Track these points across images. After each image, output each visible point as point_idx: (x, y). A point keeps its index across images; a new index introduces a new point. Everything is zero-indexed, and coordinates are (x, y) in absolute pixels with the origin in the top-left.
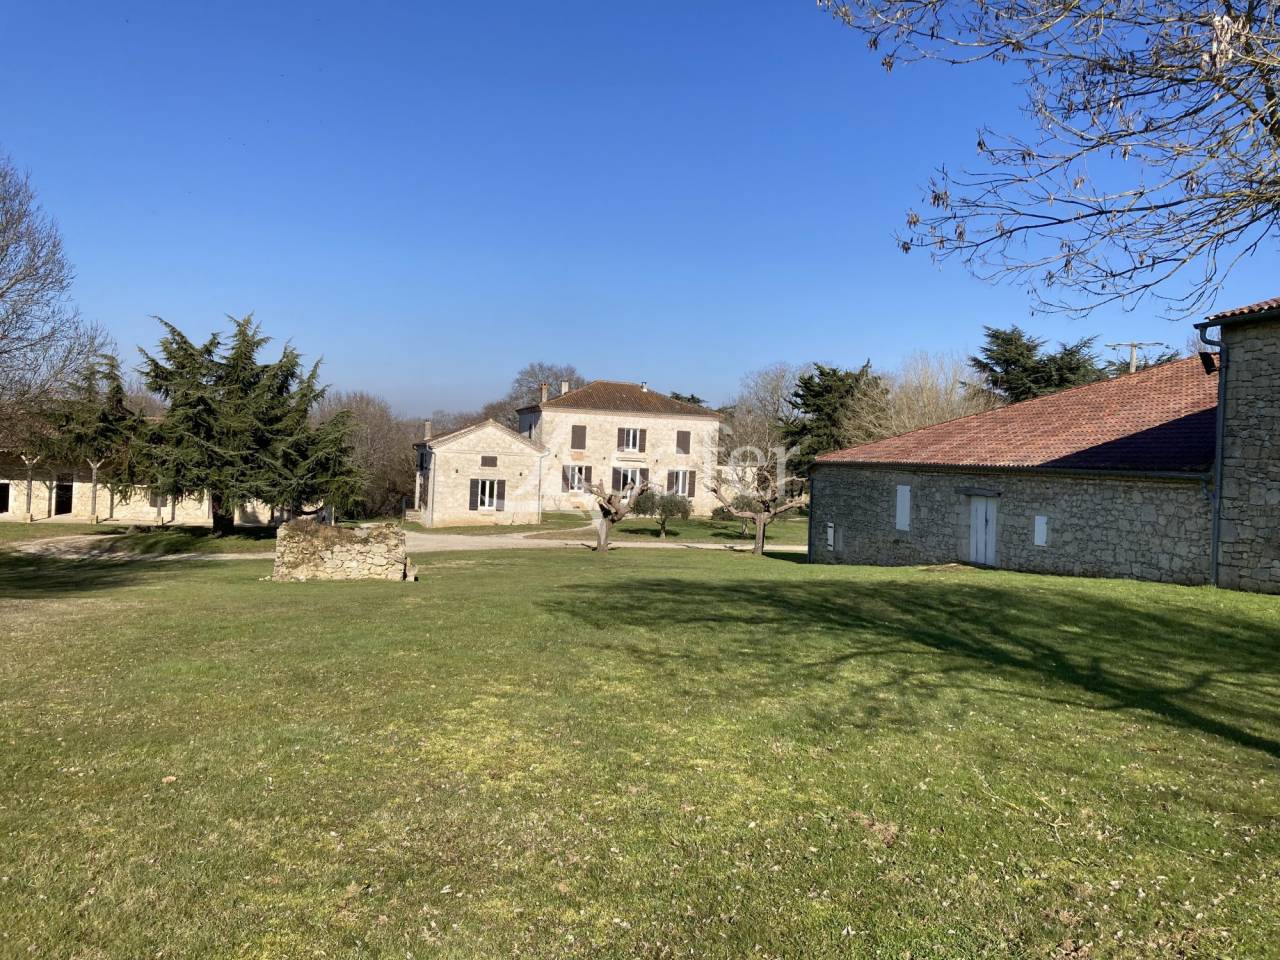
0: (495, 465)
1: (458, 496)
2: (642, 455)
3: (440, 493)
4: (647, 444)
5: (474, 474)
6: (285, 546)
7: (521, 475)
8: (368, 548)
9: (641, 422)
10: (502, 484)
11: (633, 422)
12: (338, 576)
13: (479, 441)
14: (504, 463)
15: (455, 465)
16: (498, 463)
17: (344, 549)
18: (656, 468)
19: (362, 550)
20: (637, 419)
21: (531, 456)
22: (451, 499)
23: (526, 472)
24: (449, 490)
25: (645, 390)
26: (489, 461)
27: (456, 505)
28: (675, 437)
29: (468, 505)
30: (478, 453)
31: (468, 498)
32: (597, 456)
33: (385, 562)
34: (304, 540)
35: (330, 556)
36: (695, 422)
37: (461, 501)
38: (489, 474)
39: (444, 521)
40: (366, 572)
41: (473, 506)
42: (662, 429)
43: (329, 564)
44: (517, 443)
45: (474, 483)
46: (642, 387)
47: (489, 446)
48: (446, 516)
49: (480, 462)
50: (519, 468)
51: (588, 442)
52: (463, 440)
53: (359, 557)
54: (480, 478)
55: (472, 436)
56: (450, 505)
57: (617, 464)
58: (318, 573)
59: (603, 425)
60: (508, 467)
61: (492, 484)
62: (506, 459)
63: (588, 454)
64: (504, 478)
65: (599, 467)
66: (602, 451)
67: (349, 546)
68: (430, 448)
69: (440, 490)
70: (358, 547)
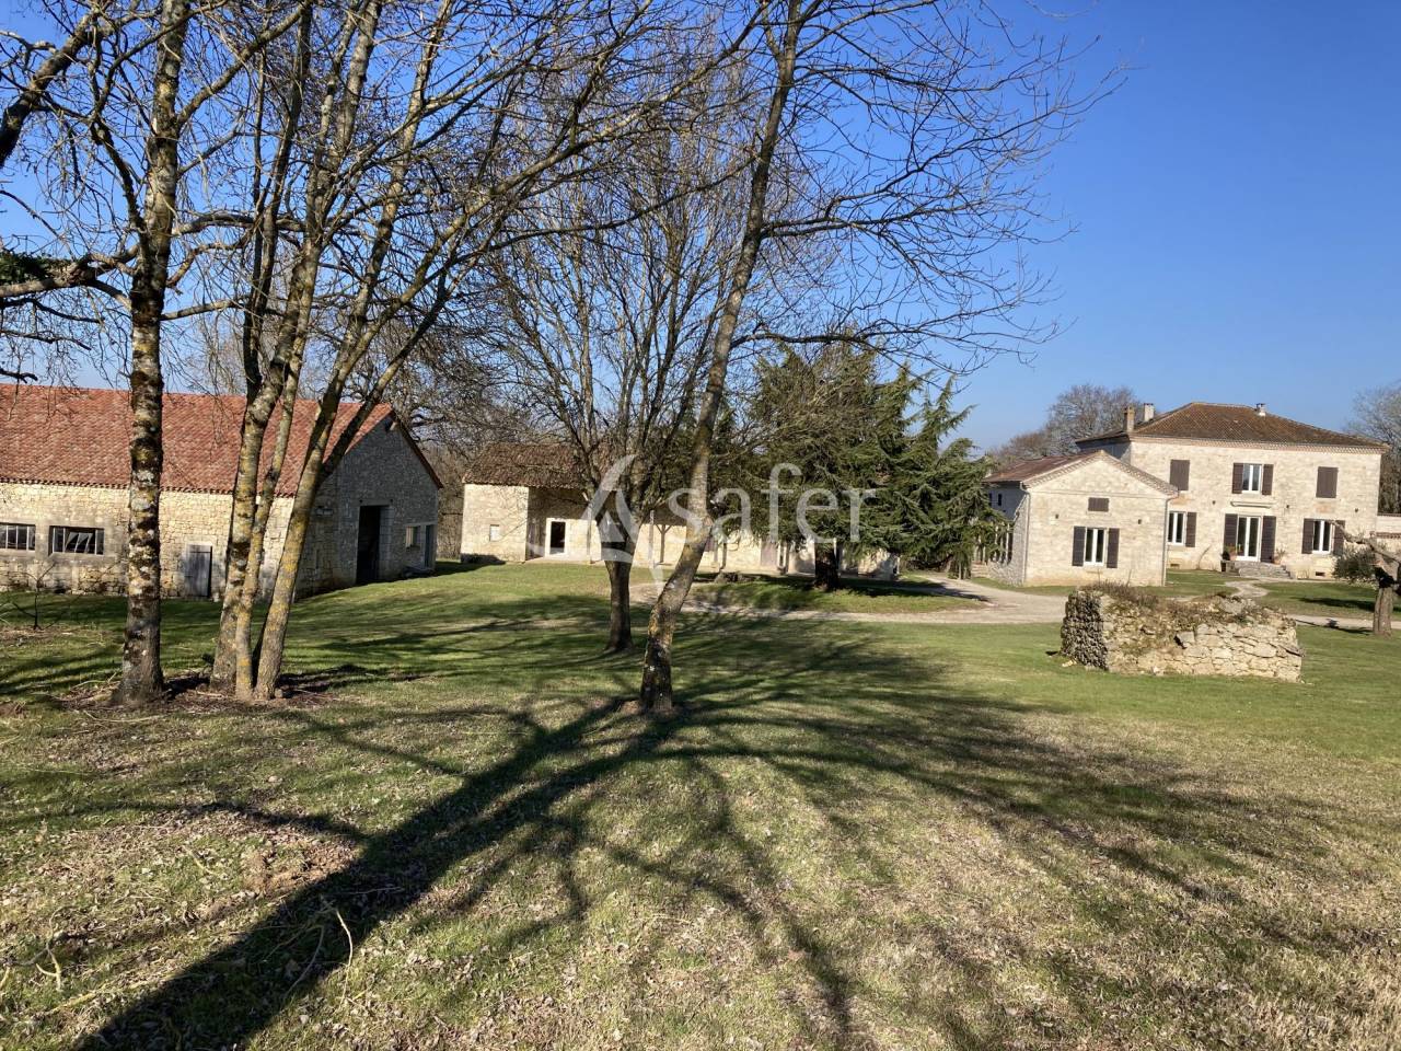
0: (1106, 509)
1: (1059, 548)
2: (1267, 499)
3: (1037, 544)
4: (1274, 485)
5: (1078, 520)
6: (1116, 621)
7: (1140, 522)
8: (1246, 630)
9: (1266, 456)
10: (1114, 533)
11: (1254, 455)
12: (1202, 670)
13: (1085, 480)
14: (1118, 506)
15: (1054, 509)
16: (1110, 506)
17: (1214, 630)
18: (1287, 515)
19: (1239, 633)
20: (1261, 451)
21: (1152, 498)
22: (1049, 552)
23: (1146, 519)
24: (1048, 540)
25: (1262, 414)
26: (1098, 505)
27: (1055, 558)
28: (1315, 475)
29: (1070, 560)
30: (1085, 493)
31: (1071, 550)
32: (1205, 500)
33: (1273, 652)
34: (1142, 614)
35: (1193, 641)
36: (1344, 455)
37: (1063, 553)
38: (1097, 521)
39: (1040, 578)
40: (1244, 666)
41: (1077, 561)
42: (1296, 466)
43: (1190, 651)
44: (1136, 481)
45: (1078, 532)
46: (1257, 410)
47: (1098, 485)
48: (1043, 572)
49: (1087, 506)
50: (1137, 513)
51: (1192, 481)
52: (1064, 477)
53: (1234, 643)
54: (1087, 526)
55: (1076, 473)
56: (1048, 559)
57: (1232, 511)
58: (1175, 665)
59: (1212, 460)
60: (1122, 513)
61: (1101, 533)
62: (1120, 501)
63: (1191, 496)
64: (1118, 526)
65: (1206, 514)
66: (1211, 493)
67: (1220, 627)
68: (1024, 486)
69: (1036, 539)
70: (1233, 628)
